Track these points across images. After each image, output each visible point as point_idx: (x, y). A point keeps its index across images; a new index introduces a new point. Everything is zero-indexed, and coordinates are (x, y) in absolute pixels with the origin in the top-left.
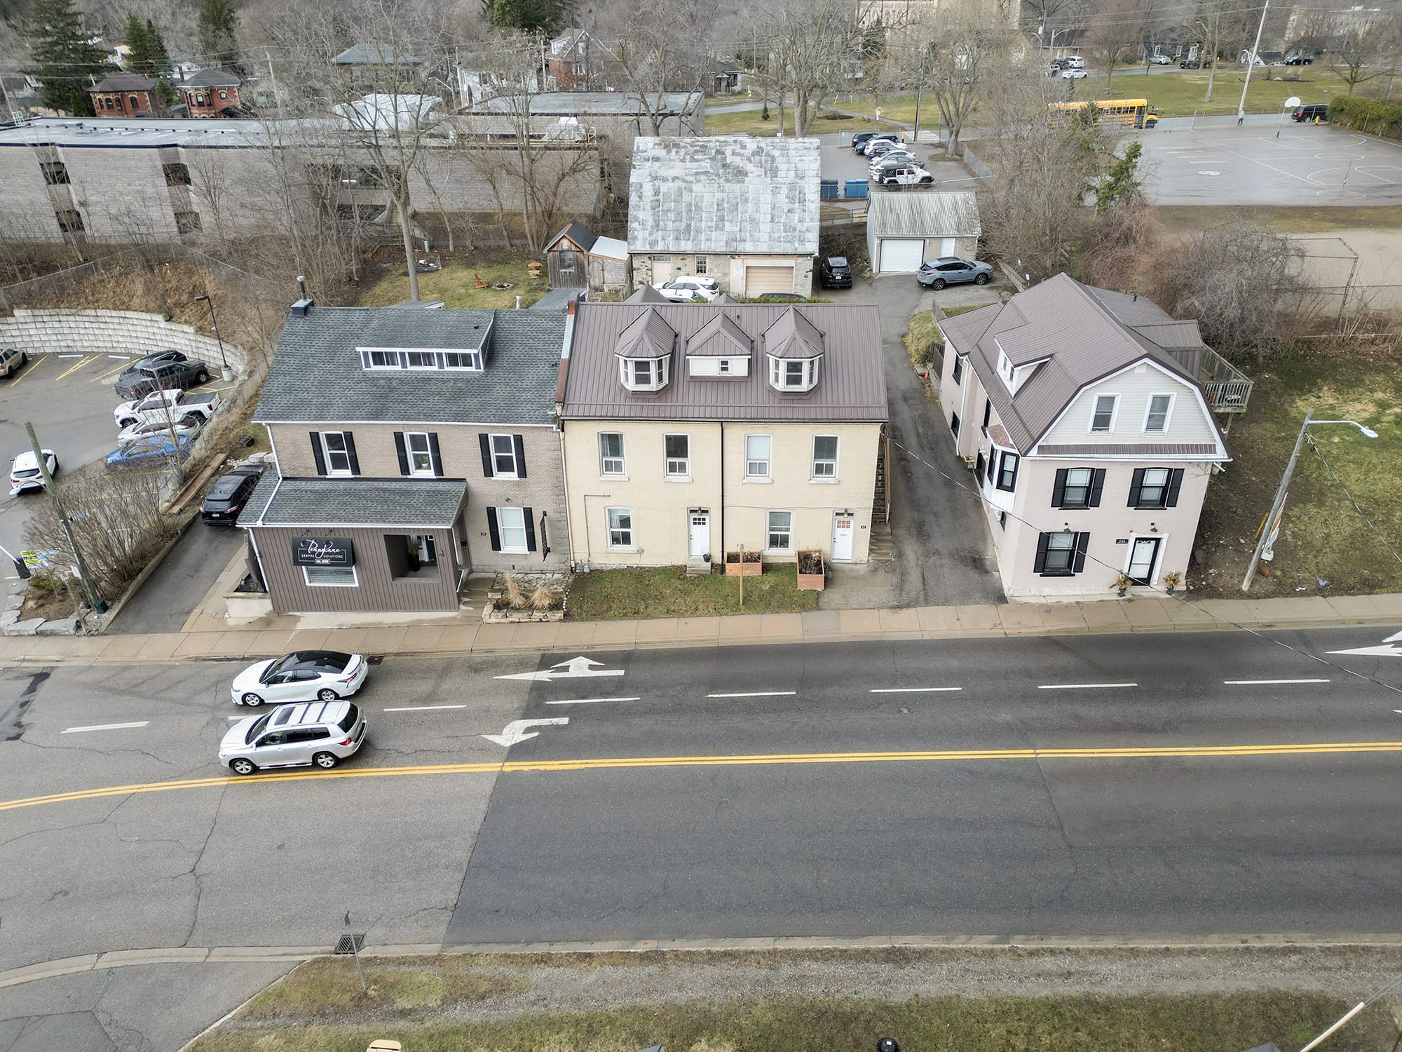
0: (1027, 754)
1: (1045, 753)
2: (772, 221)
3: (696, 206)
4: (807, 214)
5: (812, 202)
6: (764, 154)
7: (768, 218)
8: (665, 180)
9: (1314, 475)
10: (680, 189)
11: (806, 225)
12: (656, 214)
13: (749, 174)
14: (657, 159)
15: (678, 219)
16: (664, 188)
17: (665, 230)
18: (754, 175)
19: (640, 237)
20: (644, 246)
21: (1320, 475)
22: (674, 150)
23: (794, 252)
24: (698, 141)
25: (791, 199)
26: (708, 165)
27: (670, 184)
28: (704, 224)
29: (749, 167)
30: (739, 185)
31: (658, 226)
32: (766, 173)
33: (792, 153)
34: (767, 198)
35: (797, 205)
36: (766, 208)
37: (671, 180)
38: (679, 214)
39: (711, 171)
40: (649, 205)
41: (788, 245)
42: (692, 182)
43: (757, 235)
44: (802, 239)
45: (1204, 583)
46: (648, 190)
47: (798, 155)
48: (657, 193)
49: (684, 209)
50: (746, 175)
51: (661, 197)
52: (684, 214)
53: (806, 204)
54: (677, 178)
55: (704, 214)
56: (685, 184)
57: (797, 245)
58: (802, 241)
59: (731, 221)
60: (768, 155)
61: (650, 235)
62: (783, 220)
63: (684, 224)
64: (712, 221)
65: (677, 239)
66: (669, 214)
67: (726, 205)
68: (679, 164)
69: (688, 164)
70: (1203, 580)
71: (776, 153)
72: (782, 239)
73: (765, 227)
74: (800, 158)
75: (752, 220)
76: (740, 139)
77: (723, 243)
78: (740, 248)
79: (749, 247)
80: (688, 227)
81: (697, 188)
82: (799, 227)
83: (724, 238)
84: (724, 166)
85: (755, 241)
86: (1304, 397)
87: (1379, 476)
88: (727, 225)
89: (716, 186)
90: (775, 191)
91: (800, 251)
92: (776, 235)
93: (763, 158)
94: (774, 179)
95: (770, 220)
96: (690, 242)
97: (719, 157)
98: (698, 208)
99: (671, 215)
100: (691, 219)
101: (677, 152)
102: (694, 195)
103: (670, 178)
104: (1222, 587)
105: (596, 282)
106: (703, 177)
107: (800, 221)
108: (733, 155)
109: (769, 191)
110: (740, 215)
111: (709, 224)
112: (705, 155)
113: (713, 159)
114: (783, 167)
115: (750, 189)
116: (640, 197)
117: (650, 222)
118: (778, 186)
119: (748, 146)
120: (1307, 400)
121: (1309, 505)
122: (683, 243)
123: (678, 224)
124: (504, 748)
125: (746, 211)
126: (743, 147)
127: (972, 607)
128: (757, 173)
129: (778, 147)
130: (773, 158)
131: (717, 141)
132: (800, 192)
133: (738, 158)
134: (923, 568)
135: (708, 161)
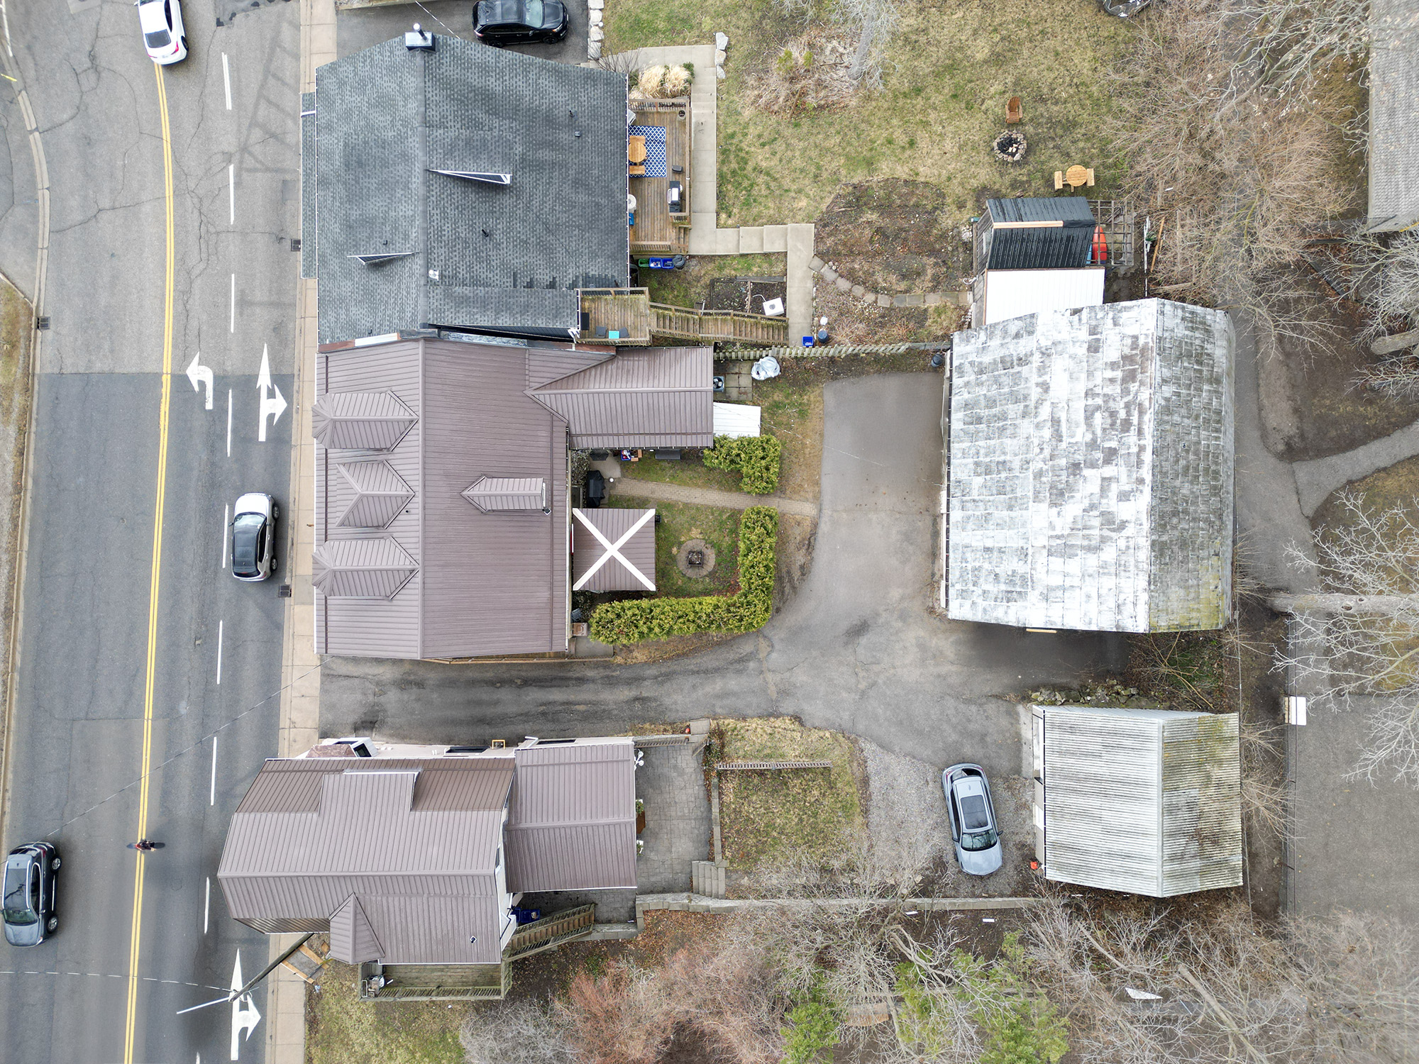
0: (149, 712)
1: (148, 727)
2: (987, 550)
3: (1004, 429)
4: (993, 603)
5: (1006, 613)
6: (1106, 533)
7: (989, 544)
8: (1043, 370)
10: (1028, 397)
11: (980, 601)
12: (995, 366)
13: (1055, 510)
14: (1094, 348)
15: (991, 403)
16: (1030, 371)
17: (976, 385)
18: (1054, 518)
19: (968, 347)
20: (959, 356)
22: (1118, 374)
23: (950, 581)
24: (1141, 413)
25: (1011, 579)
26: (1078, 438)
27: (1036, 380)
28: (982, 443)
29: (1073, 509)
30: (1034, 494)
31: (982, 372)
32: (1058, 537)
33: (1108, 582)
34: (1012, 540)
35: (1003, 587)
36: (1001, 538)
37: (1040, 380)
38: (995, 403)
39: (1064, 445)
40: (1007, 353)
41: (957, 574)
42: (1039, 414)
43: (970, 526)
44: (964, 594)
46: (1023, 346)
47: (1103, 591)
48: (1022, 361)
49: (999, 408)
50: (1053, 504)
51: (1017, 369)
52: (995, 411)
53: (1005, 603)
54: (1047, 390)
55: (994, 442)
56: (1034, 405)
57: (958, 587)
58: (962, 592)
59: (984, 486)
60: (1103, 540)
61: (971, 363)
62: (986, 566)
63: (982, 412)
64: (986, 455)
65: (966, 405)
66: (995, 386)
67: (1003, 475)
68: (1081, 387)
69: (1079, 406)
71: (1109, 554)
72: (964, 565)
73: (978, 539)
74: (1095, 595)
75: (986, 519)
76: (1147, 490)
77: (959, 476)
78: (954, 502)
79: (954, 514)
80: (979, 420)
81: (1031, 426)
82: (978, 591)
83: (966, 477)
84: (1076, 466)
85: (962, 524)
88: (979, 480)
90: (1023, 553)
91: (952, 592)
92: (969, 556)
93: (1096, 532)
94: (1045, 552)
95: (987, 546)
97: (1099, 455)
98: (1001, 432)
99: (994, 392)
100: (989, 423)
101: (1112, 381)
102: (1017, 421)
103: (1046, 378)
106: (1047, 433)
107: (984, 592)
108: (1103, 479)
110: (991, 498)
111: (982, 451)
112: (1104, 430)
113: (1093, 445)
114: (1074, 567)
115: (1028, 513)
117: (986, 359)
118: (1030, 558)
119: (1124, 505)
123: (983, 403)
124: (185, 370)
125: (997, 508)
126: (1124, 496)
127: (318, 710)
128: (1058, 523)
129: (1124, 558)
130: (1095, 549)
131: (1142, 449)
132: (1020, 593)
133: (1095, 488)
134: (363, 678)
135: (1089, 437)
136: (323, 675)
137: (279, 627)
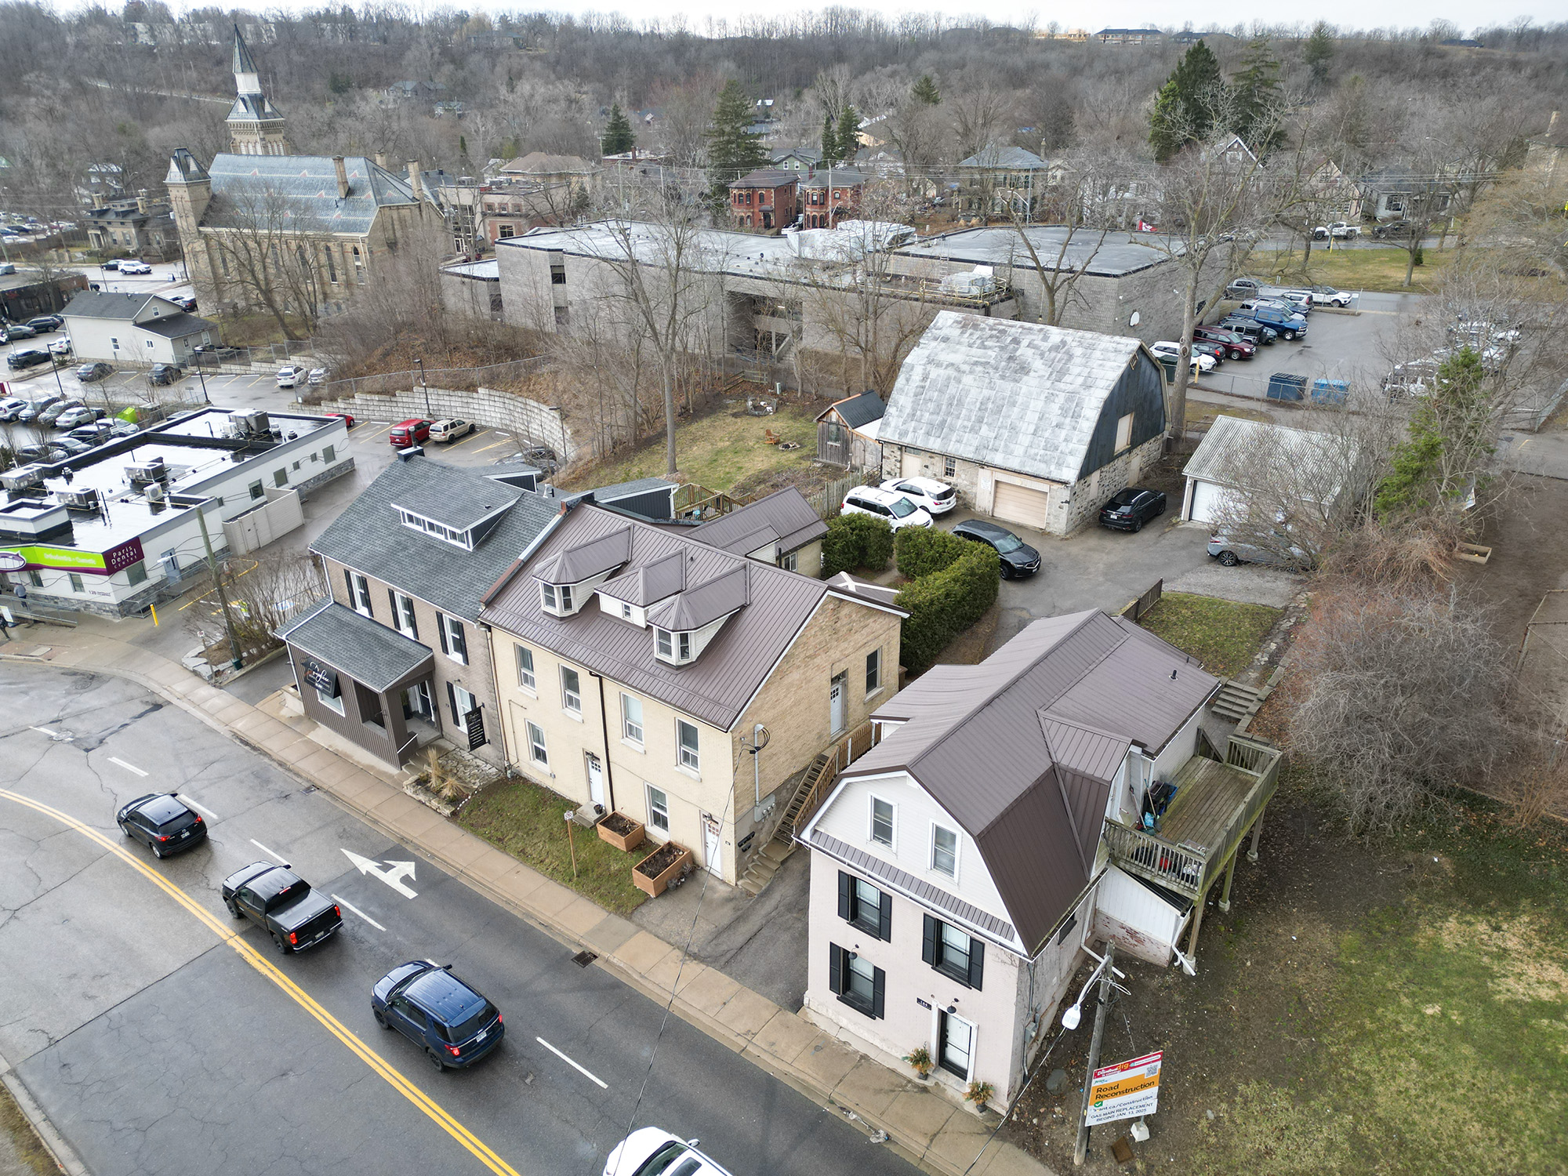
2: (1035, 433)
3: (959, 400)
4: (1077, 433)
5: (1087, 420)
6: (1063, 351)
7: (1032, 429)
8: (939, 365)
9: (1333, 1049)
10: (949, 378)
11: (1071, 446)
12: (916, 403)
13: (1032, 373)
14: (946, 339)
15: (937, 411)
16: (934, 373)
17: (920, 421)
18: (1037, 374)
19: (893, 424)
20: (893, 435)
21: (1345, 1053)
22: (970, 331)
23: (1046, 476)
24: (1001, 324)
25: (1064, 411)
26: (994, 354)
27: (941, 371)
28: (960, 422)
29: (1038, 364)
30: (1012, 384)
31: (914, 415)
32: (1051, 375)
33: (1097, 354)
34: (1038, 405)
35: (1068, 420)
36: (1032, 417)
37: (945, 367)
38: (939, 406)
39: (993, 362)
40: (914, 390)
41: (1043, 466)
42: (964, 372)
43: (1012, 446)
44: (1061, 461)
45: (1035, 1121)
46: (917, 376)
47: (1102, 357)
48: (925, 379)
49: (945, 402)
50: (1028, 373)
51: (927, 384)
52: (944, 407)
53: (1080, 420)
54: (953, 364)
55: (964, 411)
56: (956, 374)
57: (1053, 468)
58: (1059, 465)
59: (989, 424)
60: (1067, 352)
61: (904, 423)
62: (1047, 434)
63: (940, 418)
64: (969, 420)
65: (928, 434)
66: (929, 404)
67: (990, 405)
68: (964, 348)
69: (974, 351)
70: (1038, 1115)
71: (1078, 351)
72: (1039, 457)
73: (1025, 440)
74: (1101, 362)
75: (1013, 428)
76: (1047, 328)
77: (972, 449)
78: (990, 458)
79: (998, 459)
80: (944, 422)
81: (967, 380)
82: (1063, 446)
83: (976, 443)
84: (1010, 358)
85: (1008, 452)
86: (1468, 918)
87: (1444, 1105)
88: (984, 428)
89: (987, 381)
90: (1050, 398)
91: (1055, 475)
92: (1032, 451)
93: (1059, 356)
94: (1057, 383)
95: (1032, 431)
96: (939, 440)
97: (1011, 347)
98: (960, 403)
99: (931, 406)
100: (949, 413)
101: (971, 334)
102: (961, 387)
103: (945, 364)
104: (1052, 1142)
105: (856, 461)
106: (979, 368)
107: (1066, 440)
108: (1028, 347)
109: (1043, 397)
110: (1001, 419)
111: (966, 423)
112: (998, 342)
113: (1002, 348)
114: (1075, 370)
115: (1023, 391)
116: (908, 380)
117: (908, 410)
118: (1057, 392)
119: (1051, 340)
120: (1469, 923)
121: (1280, 1091)
122: (932, 439)
123: (935, 417)
125: (1009, 416)
126: (1045, 339)
127: (758, 996)
128: (1041, 373)
129: (1085, 345)
130: (1071, 357)
131: (1021, 327)
132: (1077, 405)
133: (1030, 351)
134: (769, 921)
135: (997, 349)
136: (721, 969)
137: (617, 985)
